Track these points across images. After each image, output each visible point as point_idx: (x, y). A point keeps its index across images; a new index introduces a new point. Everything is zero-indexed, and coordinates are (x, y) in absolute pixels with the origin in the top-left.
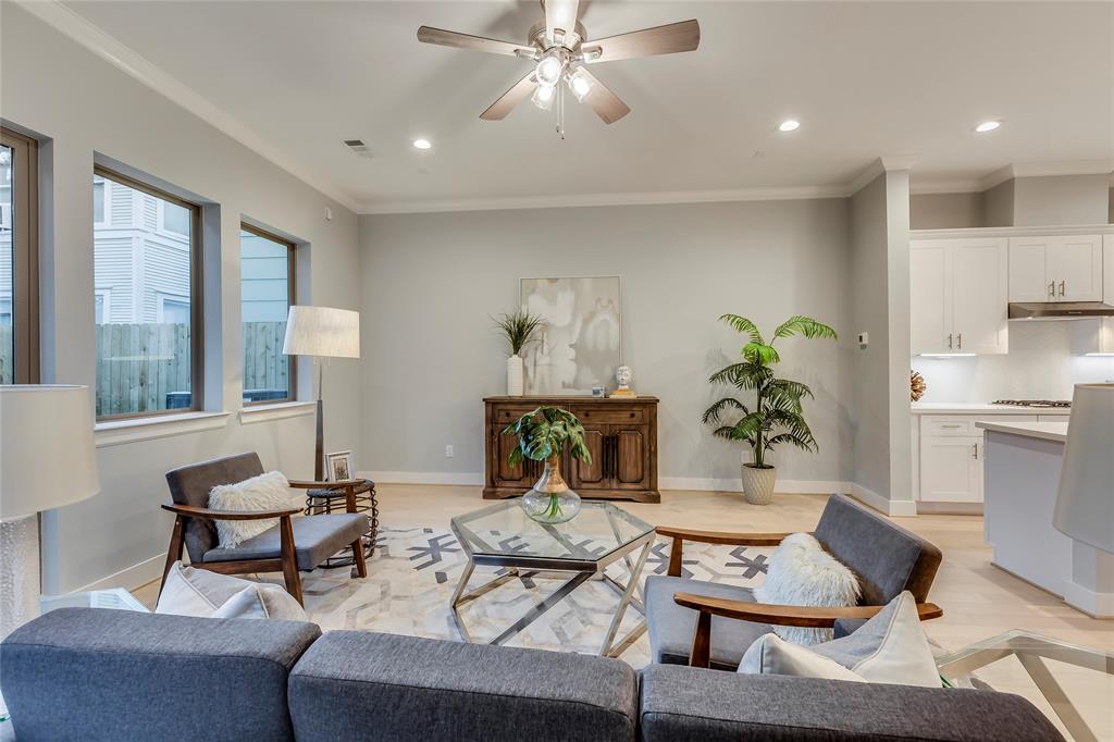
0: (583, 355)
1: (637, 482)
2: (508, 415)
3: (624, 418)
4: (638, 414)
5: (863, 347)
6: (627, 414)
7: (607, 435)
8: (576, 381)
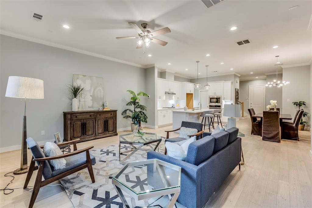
0: (94, 98)
1: (112, 131)
2: (76, 117)
3: (109, 115)
4: (113, 114)
5: (149, 98)
6: (110, 114)
7: (105, 120)
8: (92, 106)
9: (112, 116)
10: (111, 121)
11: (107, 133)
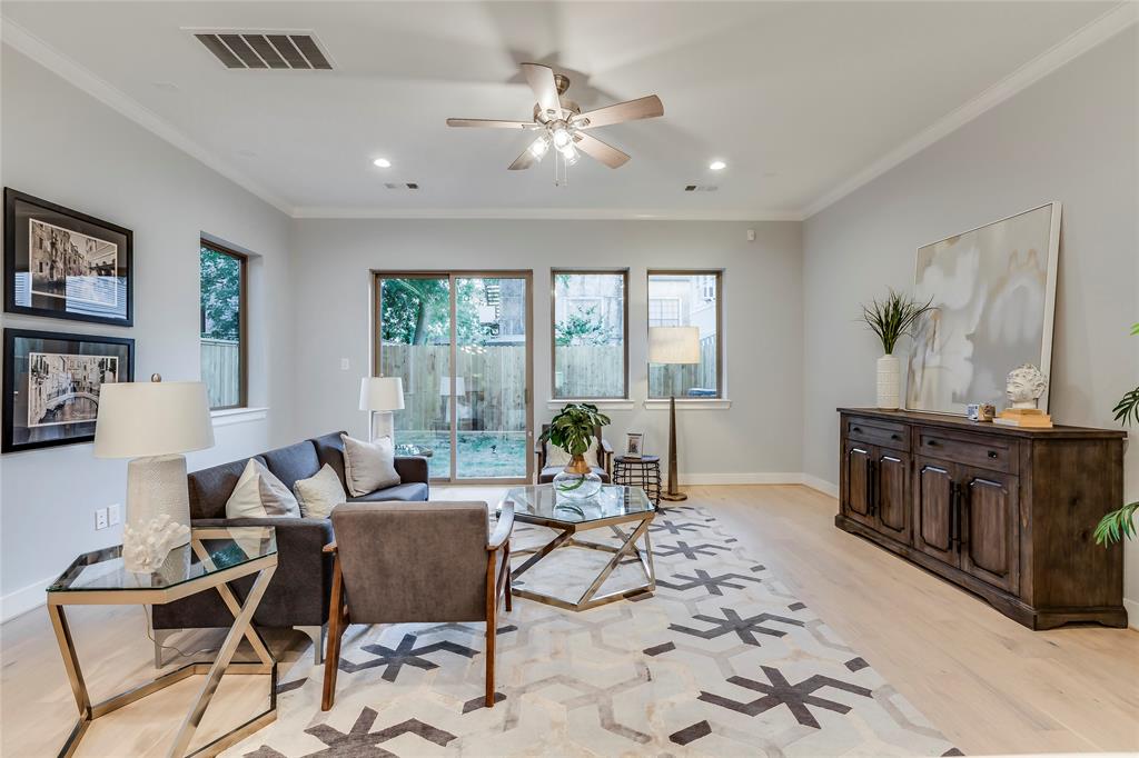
1: (998, 574)
2: (858, 430)
3: (979, 457)
4: (999, 454)
6: (983, 452)
7: (956, 480)
8: (970, 390)
9: (997, 465)
10: (987, 497)
11: (966, 566)
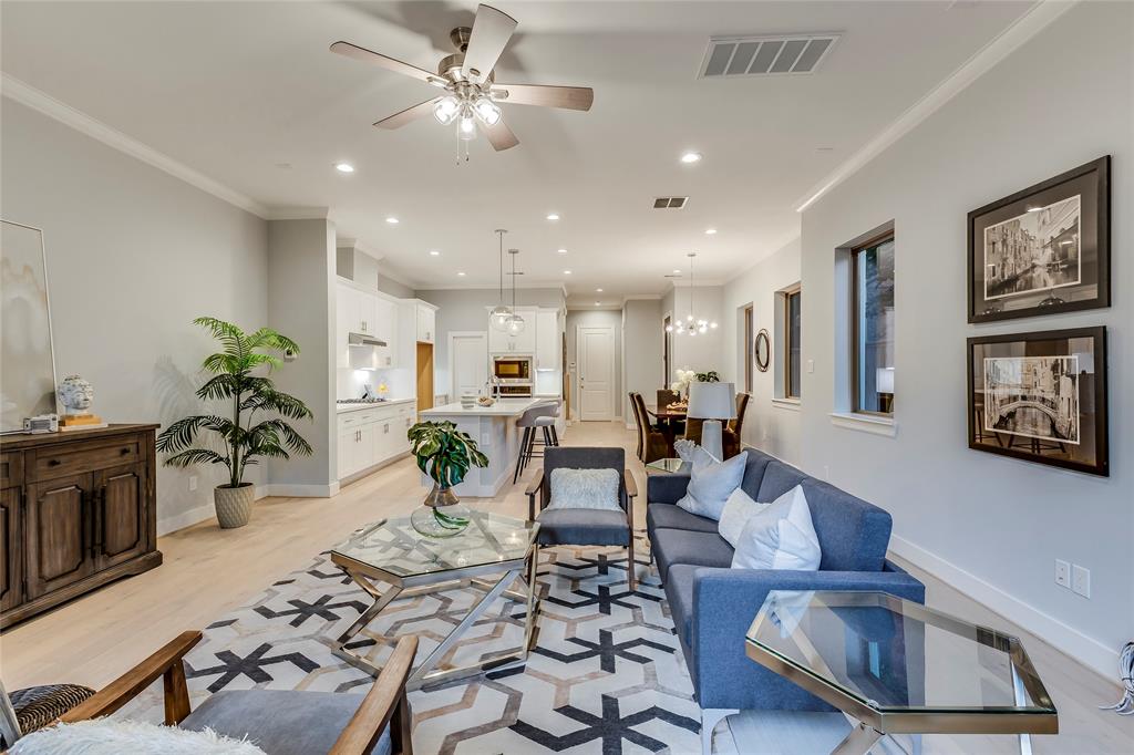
1: (133, 546)
4: (132, 448)
5: (291, 360)
7: (89, 488)
10: (122, 490)
11: (101, 565)
